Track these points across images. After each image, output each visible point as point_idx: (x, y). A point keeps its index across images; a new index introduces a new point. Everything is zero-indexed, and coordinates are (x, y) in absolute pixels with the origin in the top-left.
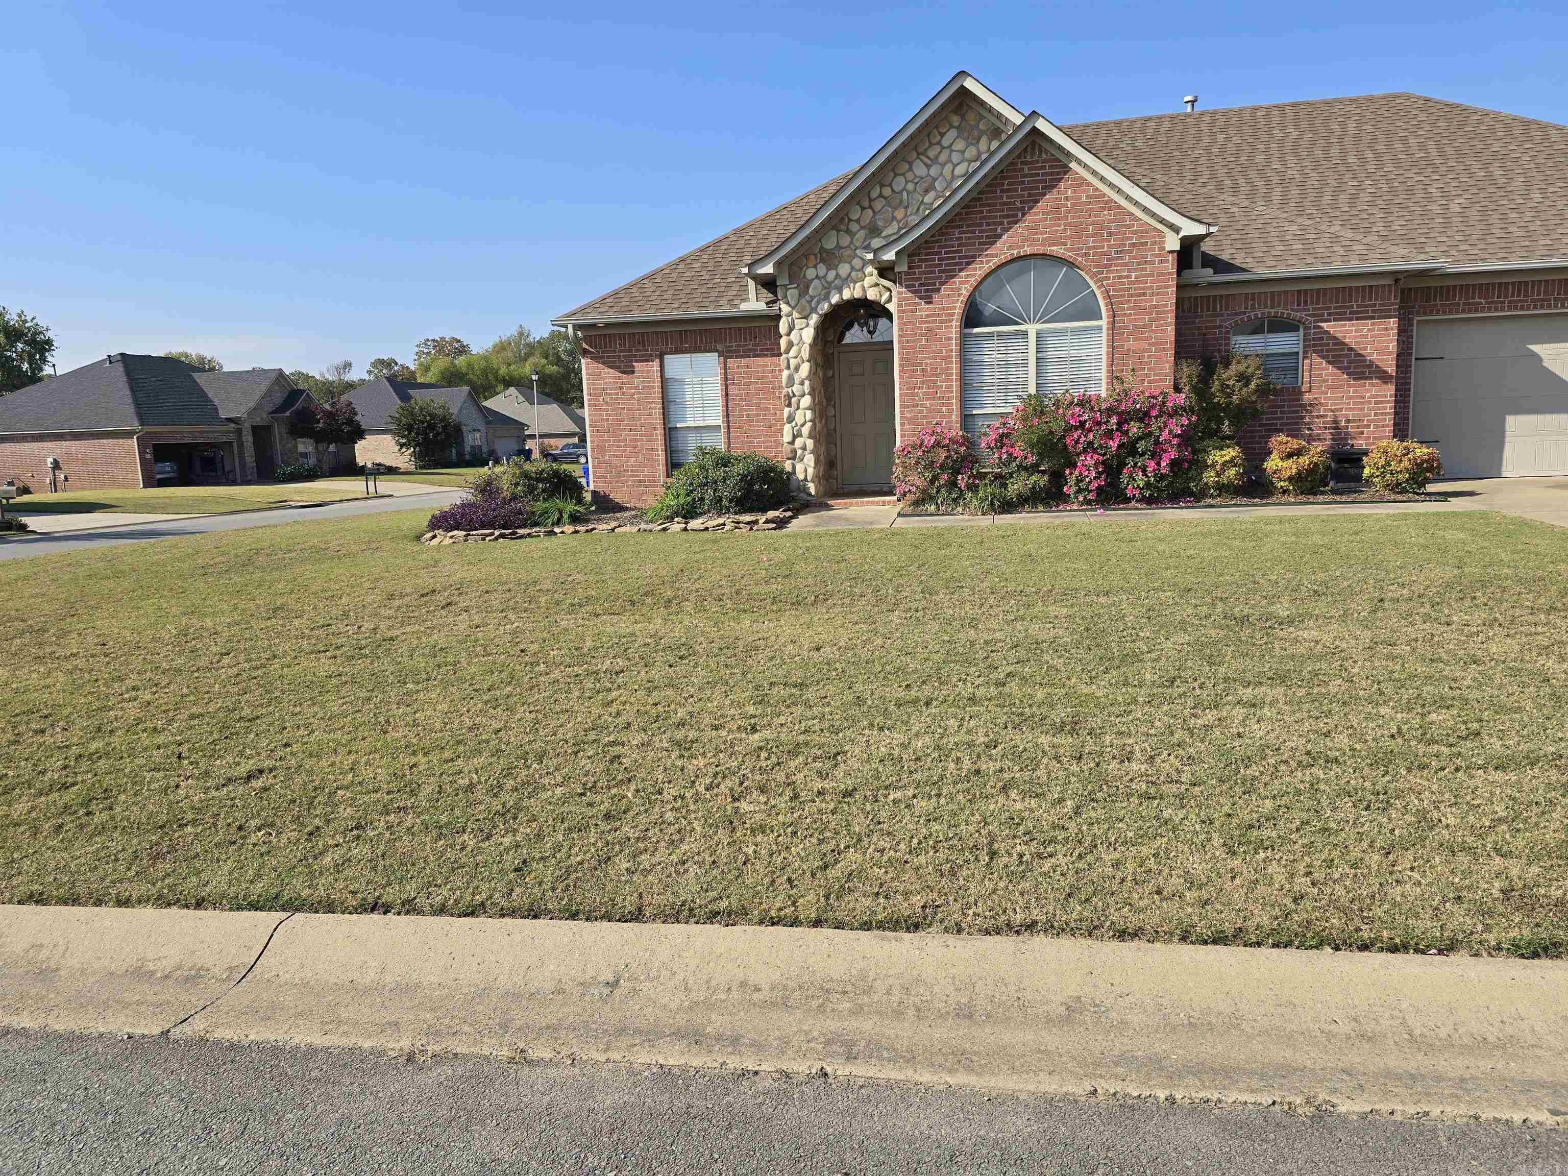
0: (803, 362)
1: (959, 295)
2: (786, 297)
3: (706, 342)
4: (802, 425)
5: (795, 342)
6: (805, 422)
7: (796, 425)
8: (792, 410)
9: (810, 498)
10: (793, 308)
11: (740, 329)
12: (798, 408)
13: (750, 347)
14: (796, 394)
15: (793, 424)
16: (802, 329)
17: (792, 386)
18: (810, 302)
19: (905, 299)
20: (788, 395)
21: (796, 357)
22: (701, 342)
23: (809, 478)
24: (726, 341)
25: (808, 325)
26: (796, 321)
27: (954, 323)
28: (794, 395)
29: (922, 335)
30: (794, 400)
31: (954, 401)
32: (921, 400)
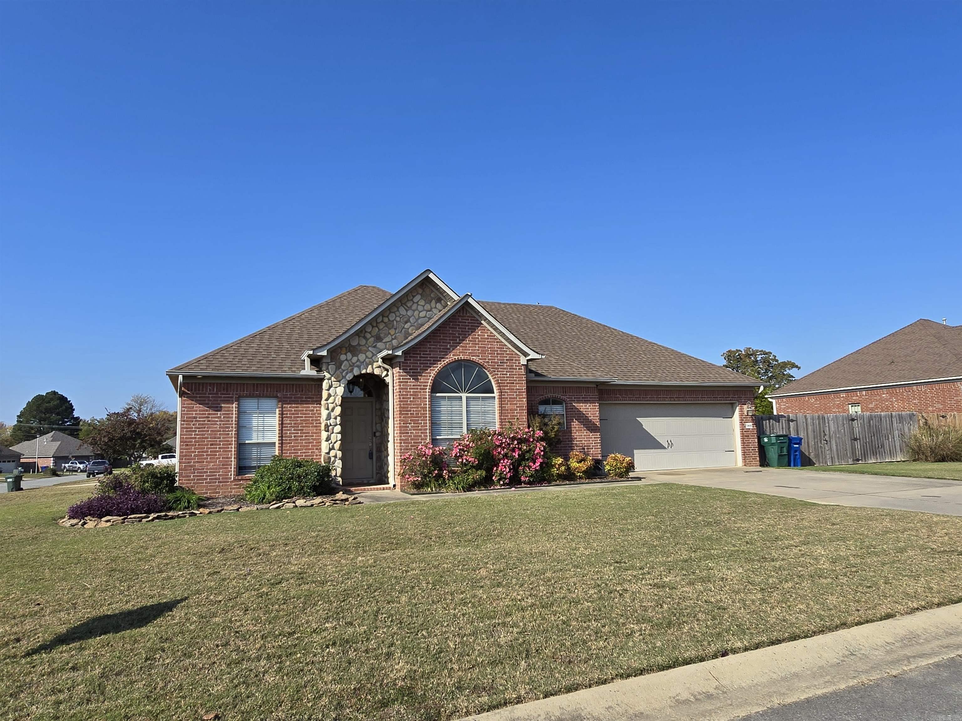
0: (337, 406)
1: (430, 376)
2: (328, 369)
3: (270, 391)
4: (335, 443)
5: (332, 394)
6: (337, 441)
7: (331, 443)
8: (329, 433)
9: (338, 487)
10: (332, 376)
11: (293, 385)
12: (333, 433)
13: (299, 396)
14: (332, 424)
15: (330, 442)
16: (336, 387)
17: (330, 420)
18: (342, 373)
19: (402, 376)
20: (327, 424)
21: (333, 403)
22: (267, 391)
23: (338, 475)
24: (283, 392)
25: (340, 386)
26: (333, 383)
27: (427, 390)
28: (331, 425)
29: (410, 395)
30: (330, 427)
31: (428, 431)
32: (410, 430)
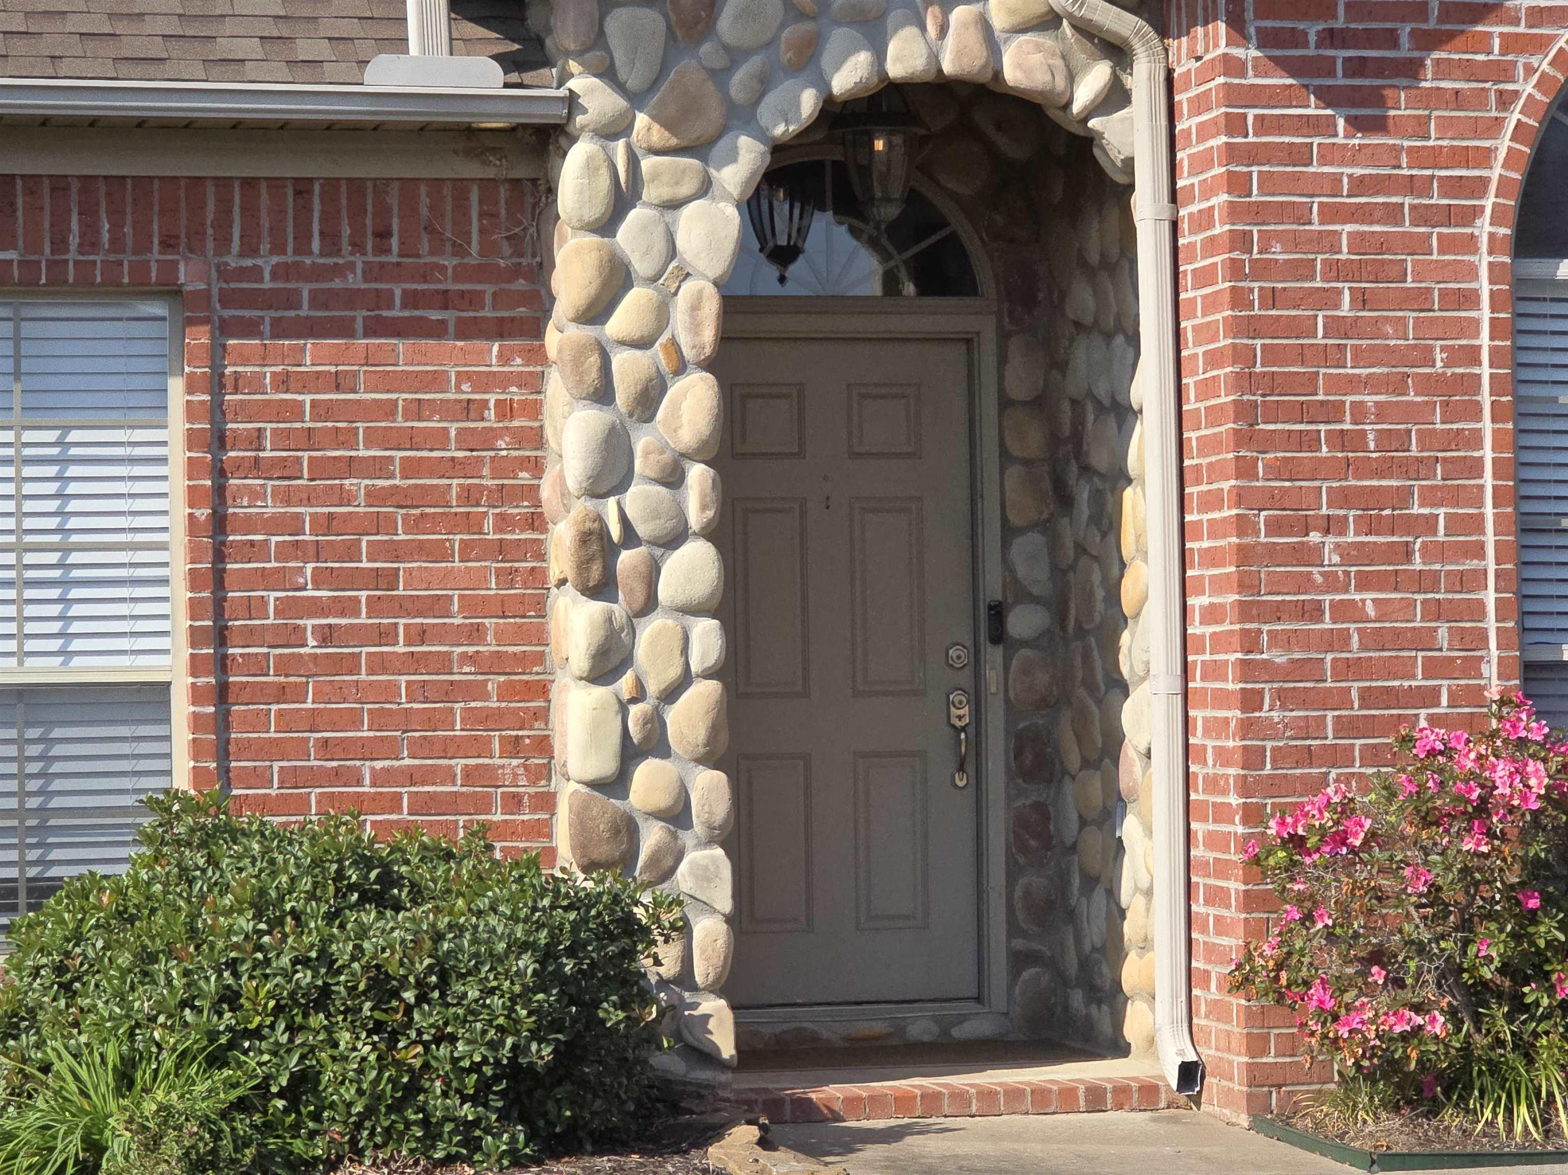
0: (681, 368)
1: (1506, 100)
2: (598, 40)
3: (117, 243)
4: (671, 694)
5: (641, 266)
6: (685, 680)
7: (639, 695)
8: (619, 610)
9: (704, 1075)
10: (636, 100)
11: (302, 187)
12: (650, 604)
13: (354, 281)
14: (642, 530)
15: (625, 684)
16: (674, 205)
17: (621, 487)
18: (720, 76)
19: (1255, 96)
20: (603, 533)
21: (643, 343)
22: (90, 242)
23: (701, 972)
24: (223, 243)
25: (705, 188)
26: (647, 164)
27: (1484, 228)
28: (630, 537)
29: (1336, 271)
30: (627, 559)
31: (1490, 597)
32: (1332, 583)
